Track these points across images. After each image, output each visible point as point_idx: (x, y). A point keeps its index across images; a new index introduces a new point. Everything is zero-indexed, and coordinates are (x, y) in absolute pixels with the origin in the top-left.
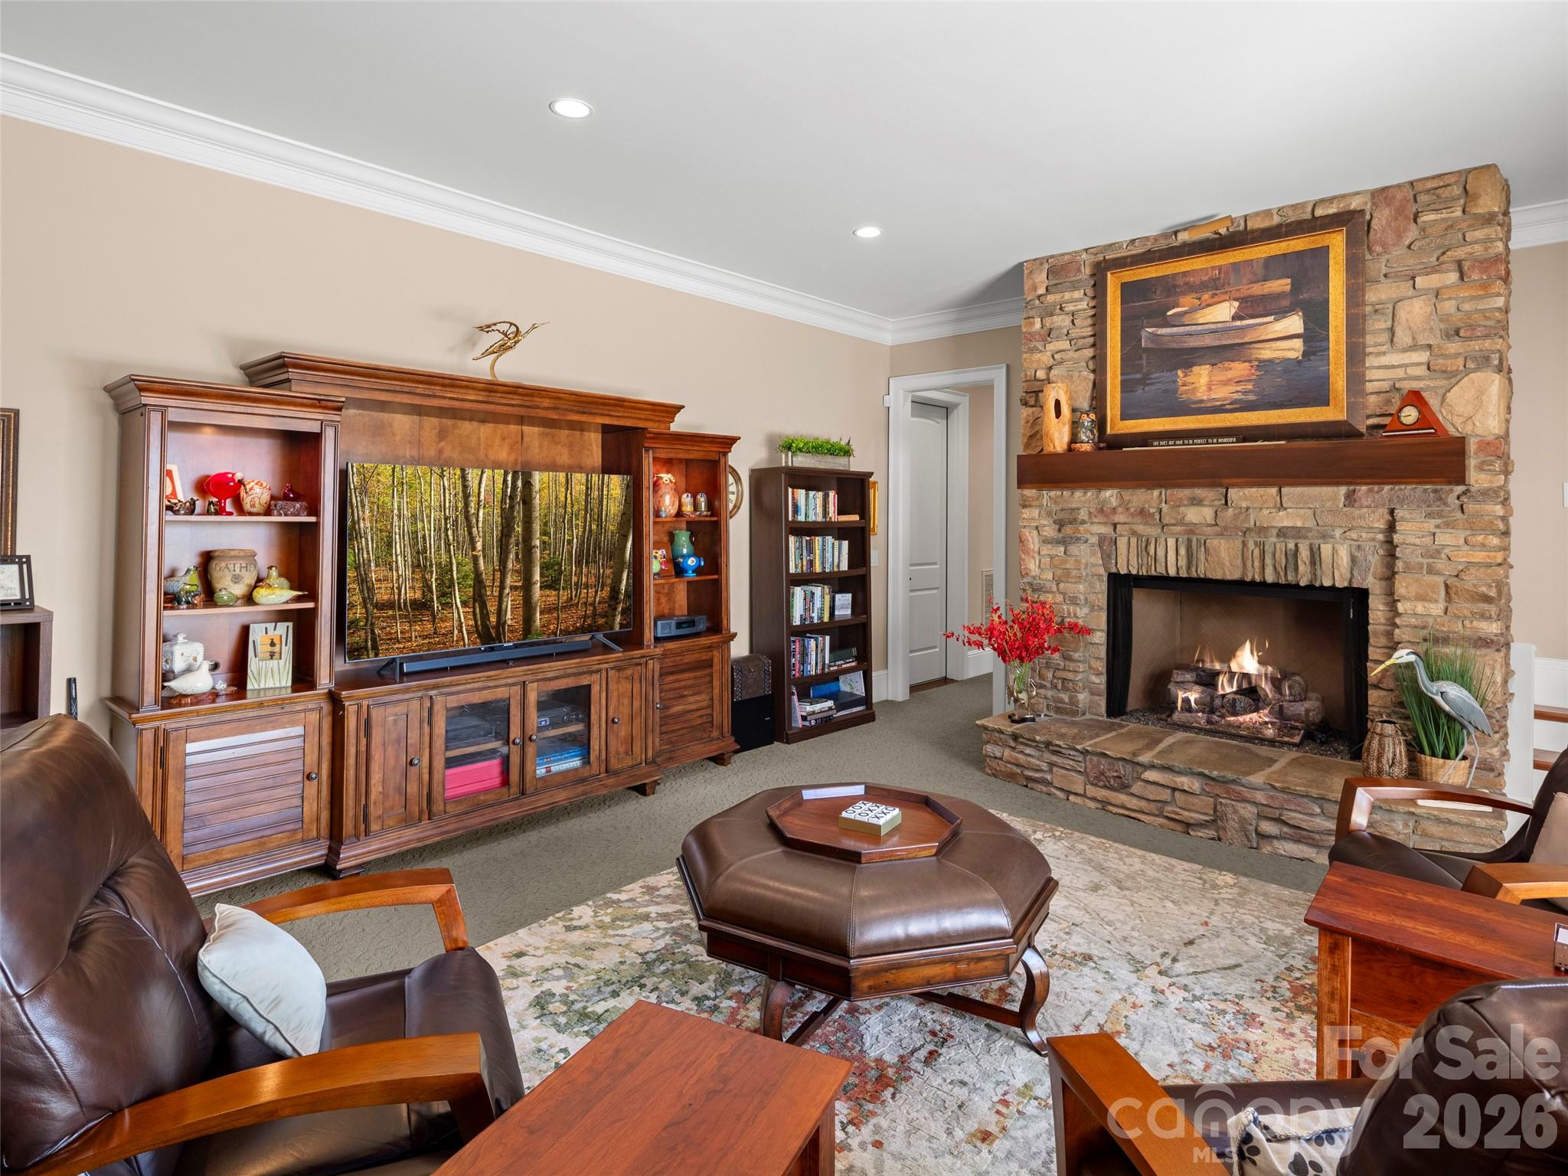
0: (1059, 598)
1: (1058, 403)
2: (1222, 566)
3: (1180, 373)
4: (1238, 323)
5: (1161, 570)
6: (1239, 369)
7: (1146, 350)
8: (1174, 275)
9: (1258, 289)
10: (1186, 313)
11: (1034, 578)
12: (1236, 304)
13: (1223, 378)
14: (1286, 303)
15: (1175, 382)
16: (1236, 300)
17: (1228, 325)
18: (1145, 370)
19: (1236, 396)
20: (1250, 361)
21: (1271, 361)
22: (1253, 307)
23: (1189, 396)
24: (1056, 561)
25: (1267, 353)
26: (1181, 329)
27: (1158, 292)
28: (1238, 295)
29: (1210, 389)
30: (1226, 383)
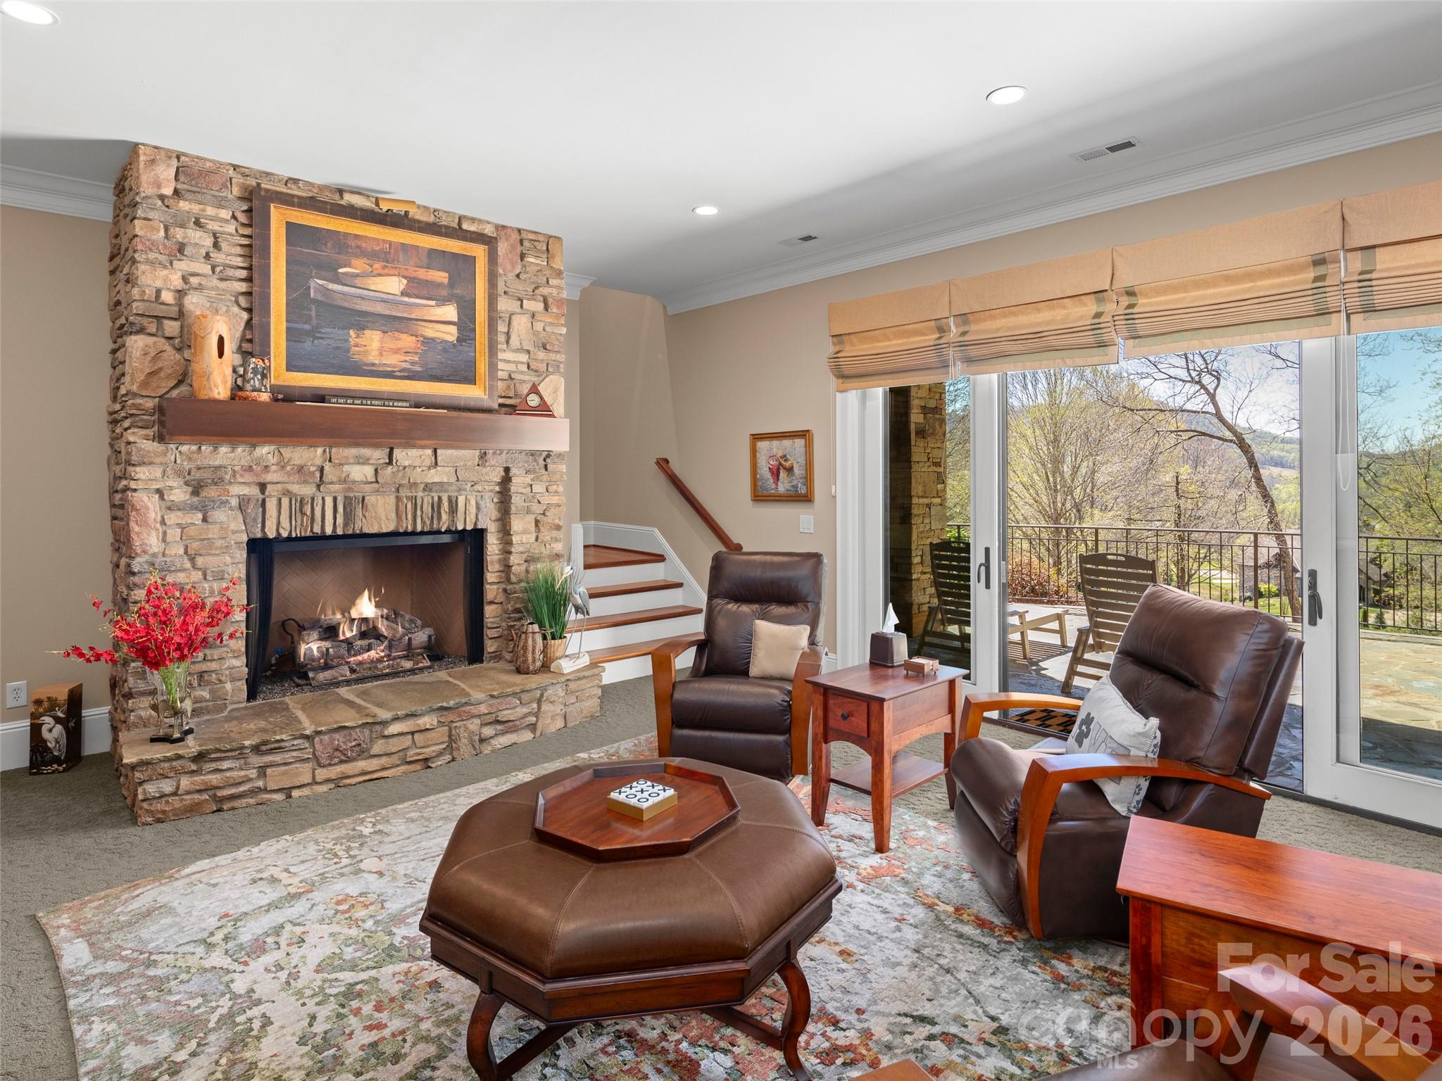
0: (196, 576)
1: (221, 341)
2: (378, 519)
3: (352, 332)
4: (406, 299)
5: (317, 529)
6: (407, 341)
7: (315, 301)
8: (346, 234)
9: (423, 274)
10: (357, 275)
11: (154, 555)
12: (405, 282)
13: (393, 346)
14: (444, 293)
15: (347, 341)
16: (405, 277)
17: (397, 298)
18: (314, 322)
19: (405, 365)
20: (416, 336)
21: (433, 339)
22: (417, 288)
23: (361, 357)
24: (192, 531)
25: (430, 332)
26: (353, 290)
27: (329, 245)
28: (406, 274)
29: (381, 354)
30: (397, 351)
